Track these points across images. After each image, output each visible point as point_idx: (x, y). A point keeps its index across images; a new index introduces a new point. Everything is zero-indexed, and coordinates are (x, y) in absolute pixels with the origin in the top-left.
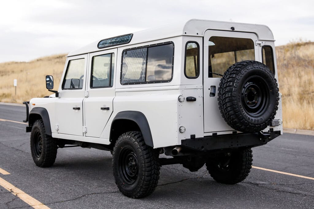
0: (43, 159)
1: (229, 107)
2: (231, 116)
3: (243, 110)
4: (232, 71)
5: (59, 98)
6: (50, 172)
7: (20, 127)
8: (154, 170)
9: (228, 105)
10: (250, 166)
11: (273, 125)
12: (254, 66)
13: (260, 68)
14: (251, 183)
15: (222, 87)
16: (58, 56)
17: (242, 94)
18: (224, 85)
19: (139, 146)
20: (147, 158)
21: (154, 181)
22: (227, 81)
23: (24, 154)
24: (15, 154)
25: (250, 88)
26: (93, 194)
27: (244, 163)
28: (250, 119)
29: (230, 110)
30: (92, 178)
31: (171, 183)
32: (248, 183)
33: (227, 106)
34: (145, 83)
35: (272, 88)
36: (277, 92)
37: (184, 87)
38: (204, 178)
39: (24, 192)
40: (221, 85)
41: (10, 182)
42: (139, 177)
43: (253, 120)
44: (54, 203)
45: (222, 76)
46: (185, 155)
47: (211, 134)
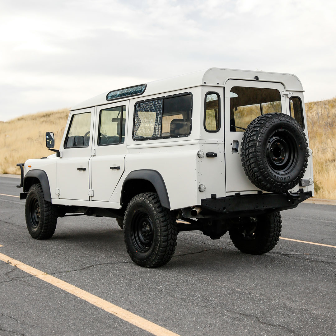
0: (41, 230)
1: (252, 163)
2: (256, 174)
3: (269, 167)
4: (256, 124)
5: (61, 158)
6: (50, 244)
7: (4, 199)
8: (170, 235)
9: (252, 160)
10: (278, 232)
11: (302, 185)
12: (280, 119)
13: (286, 121)
14: (280, 253)
15: (245, 141)
16: (45, 115)
17: (268, 149)
18: (247, 139)
19: (154, 208)
20: (163, 222)
21: (172, 247)
22: (251, 135)
23: (15, 227)
24: (5, 227)
25: (276, 143)
26: (102, 264)
27: (271, 230)
28: (277, 177)
29: (254, 166)
30: (99, 250)
31: (189, 254)
32: (277, 253)
33: (251, 162)
34: (161, 138)
35: (301, 143)
36: (306, 147)
37: (203, 141)
38: (227, 249)
39: (23, 263)
40: (244, 140)
41: (5, 254)
42: (153, 244)
43: (280, 178)
44: (60, 273)
45: (245, 129)
46: (205, 217)
47: (234, 194)
